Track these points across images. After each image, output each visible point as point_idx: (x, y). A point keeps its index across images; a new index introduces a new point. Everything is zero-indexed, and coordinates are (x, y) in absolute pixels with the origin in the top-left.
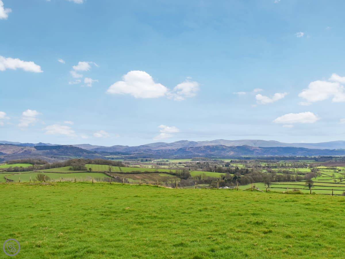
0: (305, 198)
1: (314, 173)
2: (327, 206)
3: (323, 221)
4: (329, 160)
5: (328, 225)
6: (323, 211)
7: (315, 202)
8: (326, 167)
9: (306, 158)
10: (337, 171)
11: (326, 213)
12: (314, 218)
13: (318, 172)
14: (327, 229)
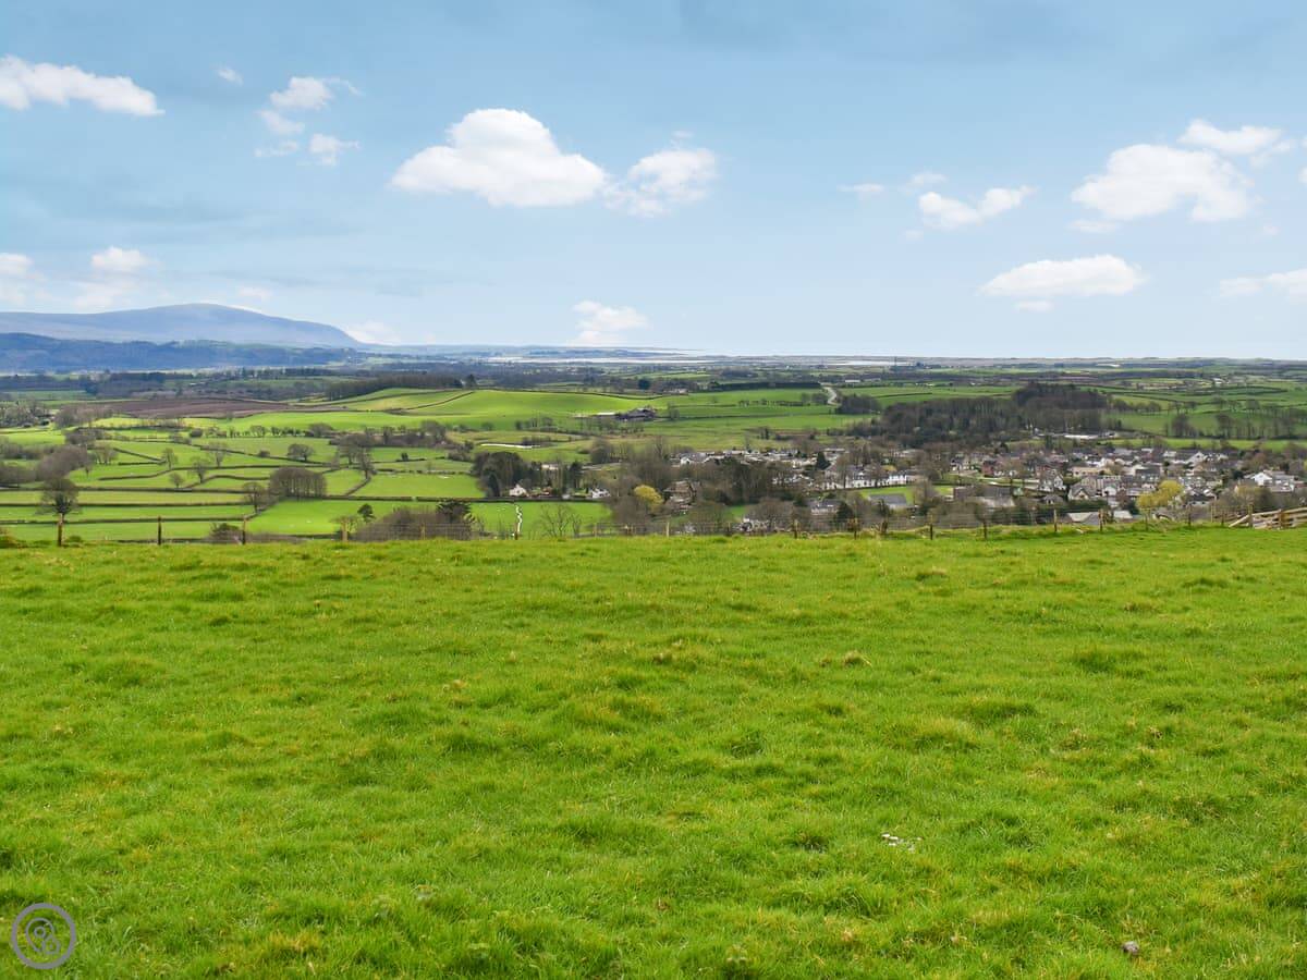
0: (22, 564)
1: (83, 450)
2: (117, 593)
3: (93, 660)
4: (149, 390)
5: (115, 679)
6: (97, 617)
7: (67, 578)
8: (134, 422)
9: (42, 383)
10: (185, 435)
11: (112, 622)
12: (51, 654)
13: (98, 443)
14: (108, 695)
